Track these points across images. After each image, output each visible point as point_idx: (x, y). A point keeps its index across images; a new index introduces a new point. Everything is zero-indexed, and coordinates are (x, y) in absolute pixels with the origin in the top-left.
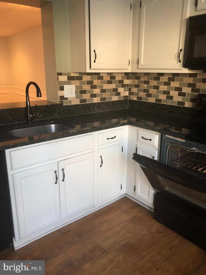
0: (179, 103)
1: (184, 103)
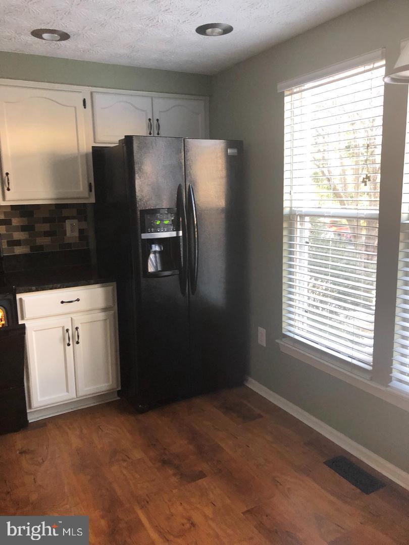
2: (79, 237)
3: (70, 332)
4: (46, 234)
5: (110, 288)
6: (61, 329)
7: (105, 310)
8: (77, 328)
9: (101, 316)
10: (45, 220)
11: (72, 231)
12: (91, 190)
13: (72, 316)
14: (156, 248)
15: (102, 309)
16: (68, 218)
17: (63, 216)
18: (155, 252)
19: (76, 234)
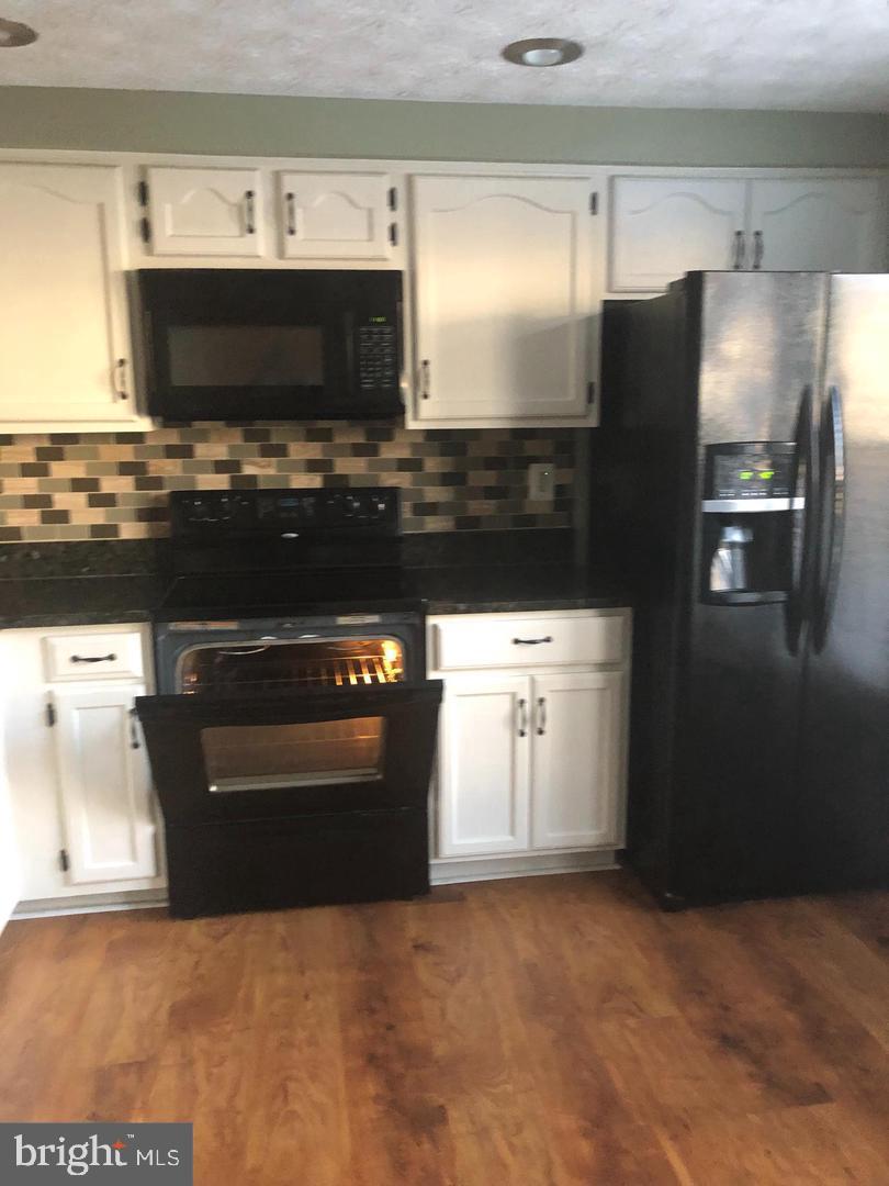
0: (96, 530)
1: (113, 529)
2: (555, 502)
3: (527, 706)
4: (489, 493)
5: (619, 620)
6: (507, 699)
7: (604, 667)
8: (541, 701)
9: (593, 679)
10: (490, 464)
11: (542, 489)
12: (590, 400)
13: (533, 672)
14: (735, 535)
15: (600, 664)
16: (536, 460)
17: (526, 455)
18: (732, 545)
19: (549, 496)
